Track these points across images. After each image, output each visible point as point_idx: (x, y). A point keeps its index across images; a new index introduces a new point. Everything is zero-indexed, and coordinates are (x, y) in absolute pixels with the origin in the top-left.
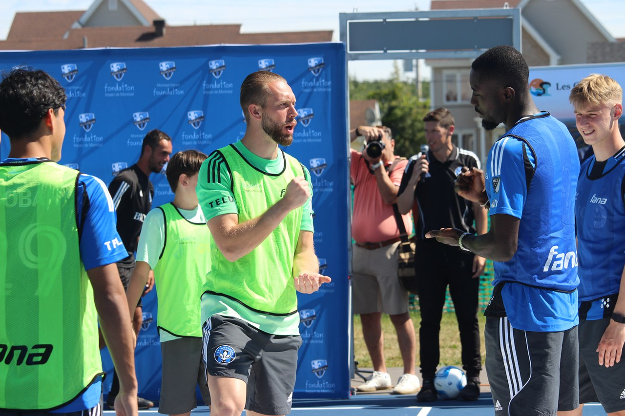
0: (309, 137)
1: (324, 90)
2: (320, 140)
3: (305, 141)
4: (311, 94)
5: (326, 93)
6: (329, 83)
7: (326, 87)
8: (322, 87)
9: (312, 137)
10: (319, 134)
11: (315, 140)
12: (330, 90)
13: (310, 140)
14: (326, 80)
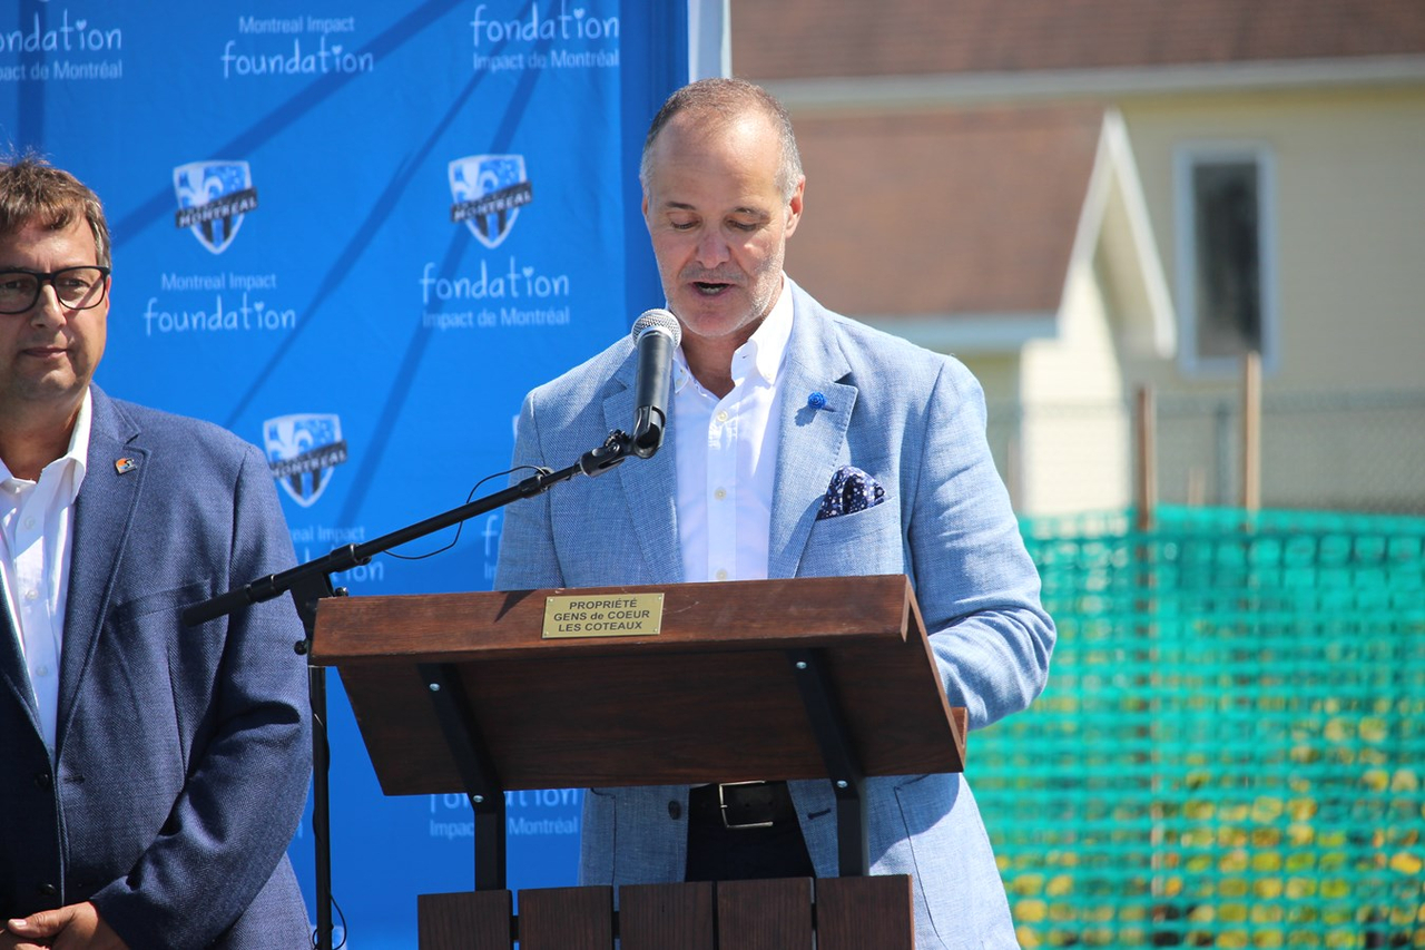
0: (507, 302)
1: (582, 59)
2: (563, 317)
3: (487, 319)
4: (529, 78)
5: (596, 73)
6: (612, 25)
7: (596, 45)
8: (572, 46)
9: (527, 303)
10: (559, 284)
11: (537, 317)
12: (613, 60)
13: (512, 317)
14: (595, 11)
